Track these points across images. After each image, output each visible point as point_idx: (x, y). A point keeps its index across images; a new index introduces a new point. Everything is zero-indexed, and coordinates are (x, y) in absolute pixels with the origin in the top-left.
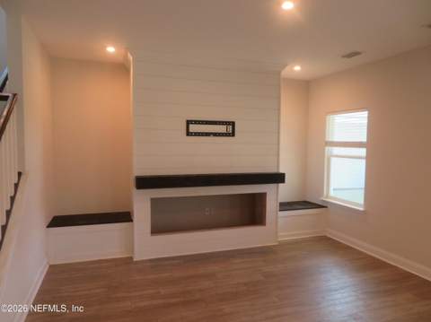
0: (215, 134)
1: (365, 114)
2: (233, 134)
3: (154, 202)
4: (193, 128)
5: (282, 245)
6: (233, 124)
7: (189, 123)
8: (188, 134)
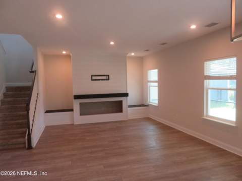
0: (102, 80)
1: (156, 70)
2: (109, 79)
3: (81, 104)
4: (94, 78)
5: (129, 120)
6: (108, 76)
7: (92, 76)
8: (92, 80)
